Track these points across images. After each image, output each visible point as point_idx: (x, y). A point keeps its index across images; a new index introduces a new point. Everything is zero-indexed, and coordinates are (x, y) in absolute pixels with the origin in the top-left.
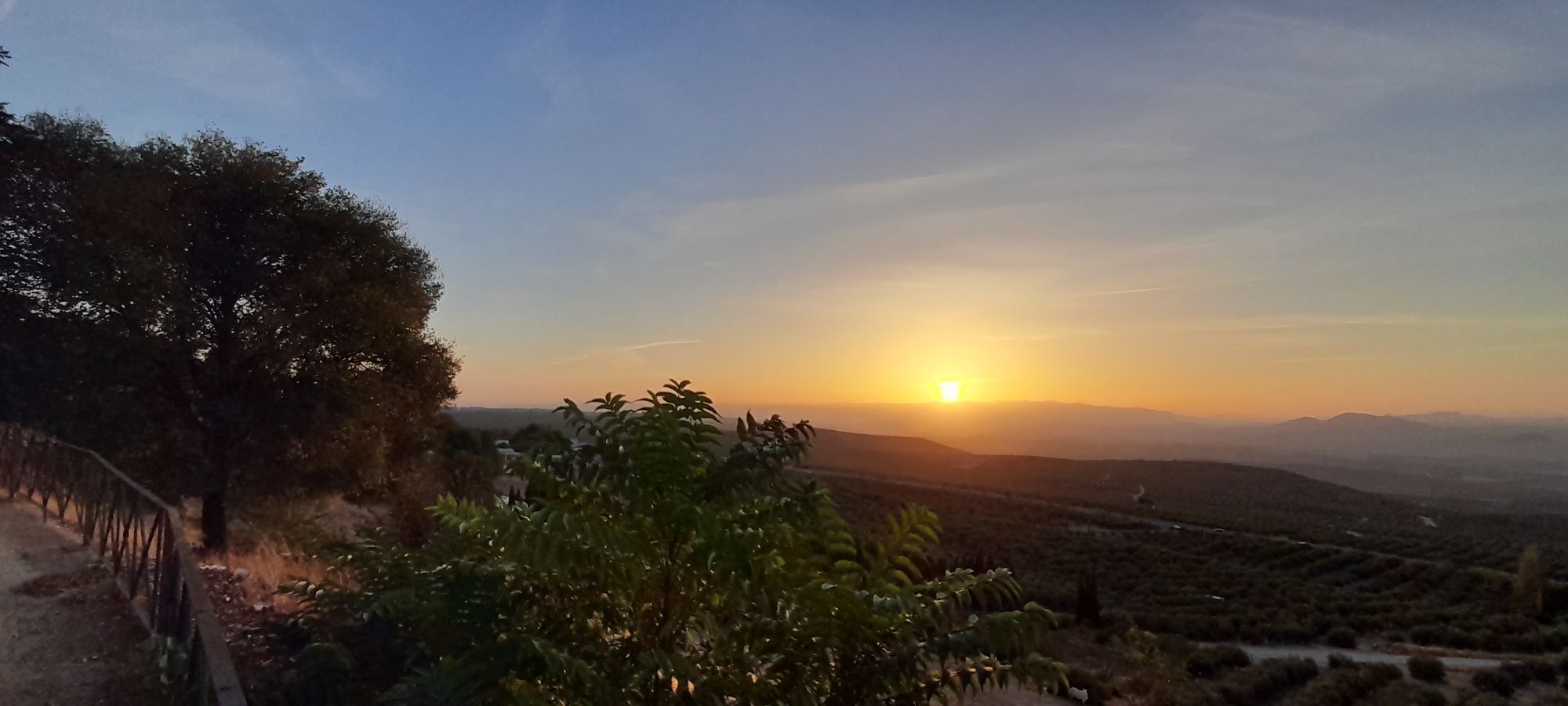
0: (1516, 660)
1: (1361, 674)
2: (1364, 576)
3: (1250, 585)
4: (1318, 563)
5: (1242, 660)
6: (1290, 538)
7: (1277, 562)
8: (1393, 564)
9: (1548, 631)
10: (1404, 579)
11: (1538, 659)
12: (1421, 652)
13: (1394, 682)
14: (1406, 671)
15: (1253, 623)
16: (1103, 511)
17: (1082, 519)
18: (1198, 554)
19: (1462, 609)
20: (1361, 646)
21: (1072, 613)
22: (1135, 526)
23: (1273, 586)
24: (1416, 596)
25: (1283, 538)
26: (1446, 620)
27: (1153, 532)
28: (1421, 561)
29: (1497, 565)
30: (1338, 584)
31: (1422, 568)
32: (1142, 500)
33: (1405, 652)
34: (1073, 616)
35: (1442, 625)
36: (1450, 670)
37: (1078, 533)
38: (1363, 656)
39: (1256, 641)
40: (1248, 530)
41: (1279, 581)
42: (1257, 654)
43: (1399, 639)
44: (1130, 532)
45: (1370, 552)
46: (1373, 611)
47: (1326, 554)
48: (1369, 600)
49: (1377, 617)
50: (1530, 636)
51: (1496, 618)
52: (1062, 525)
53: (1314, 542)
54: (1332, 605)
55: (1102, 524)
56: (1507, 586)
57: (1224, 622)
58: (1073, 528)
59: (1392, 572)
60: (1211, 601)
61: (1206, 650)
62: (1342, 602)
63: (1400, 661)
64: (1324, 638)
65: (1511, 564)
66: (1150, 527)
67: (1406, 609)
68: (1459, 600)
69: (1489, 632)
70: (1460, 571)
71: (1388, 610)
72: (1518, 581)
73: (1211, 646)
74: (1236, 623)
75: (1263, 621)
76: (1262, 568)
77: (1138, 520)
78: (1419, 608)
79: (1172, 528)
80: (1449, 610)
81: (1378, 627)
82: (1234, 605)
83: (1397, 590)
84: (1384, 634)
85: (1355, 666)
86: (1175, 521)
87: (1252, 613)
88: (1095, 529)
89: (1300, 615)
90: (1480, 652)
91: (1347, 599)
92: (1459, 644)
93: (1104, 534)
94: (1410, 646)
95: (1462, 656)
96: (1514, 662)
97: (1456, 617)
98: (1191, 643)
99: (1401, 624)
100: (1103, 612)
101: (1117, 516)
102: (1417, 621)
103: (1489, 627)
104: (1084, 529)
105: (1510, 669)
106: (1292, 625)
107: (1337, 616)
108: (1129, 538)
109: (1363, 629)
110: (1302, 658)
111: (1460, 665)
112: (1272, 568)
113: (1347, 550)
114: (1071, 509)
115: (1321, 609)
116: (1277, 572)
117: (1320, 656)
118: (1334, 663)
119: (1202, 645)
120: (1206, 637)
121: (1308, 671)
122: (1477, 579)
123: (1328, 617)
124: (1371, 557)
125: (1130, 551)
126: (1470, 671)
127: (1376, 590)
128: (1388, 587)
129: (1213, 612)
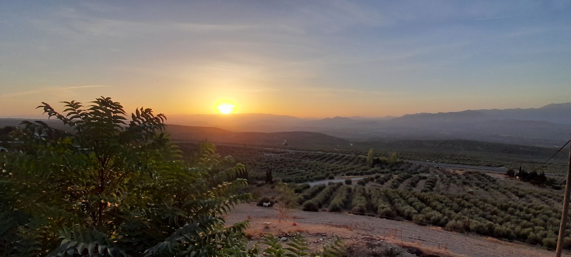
0: (366, 177)
1: (335, 185)
2: (337, 160)
3: (312, 166)
4: (328, 158)
5: (308, 187)
6: (322, 152)
7: (319, 159)
8: (343, 156)
9: (373, 169)
10: (346, 160)
11: (370, 176)
12: (348, 178)
13: (341, 186)
14: (344, 183)
15: (312, 176)
16: (274, 149)
17: (268, 152)
18: (299, 159)
19: (356, 166)
20: (335, 179)
21: (265, 181)
22: (283, 152)
23: (317, 165)
24: (347, 164)
25: (320, 152)
26: (353, 169)
27: (288, 153)
28: (349, 155)
29: (364, 154)
30: (332, 163)
31: (349, 157)
32: (285, 144)
33: (344, 178)
34: (265, 182)
35: (352, 170)
36: (353, 181)
37: (267, 156)
38: (336, 181)
39: (312, 181)
40: (312, 151)
41: (318, 164)
42: (312, 184)
43: (343, 175)
44: (282, 154)
45: (339, 154)
46: (338, 169)
47: (330, 155)
48: (338, 166)
49: (339, 170)
50: (369, 171)
51: (363, 168)
52: (262, 154)
53: (327, 152)
54: (330, 169)
55: (273, 153)
56: (365, 160)
57: (305, 177)
58: (265, 155)
59: (343, 158)
60: (302, 172)
61: (300, 186)
62: (332, 168)
63: (343, 181)
64: (328, 178)
65: (366, 154)
66: (287, 152)
67: (345, 167)
68: (356, 164)
69: (361, 171)
70: (357, 157)
71: (342, 168)
72: (368, 158)
73: (301, 184)
74: (308, 177)
75: (314, 175)
76: (315, 161)
77: (284, 150)
78: (348, 167)
79: (293, 152)
80: (354, 167)
81: (339, 173)
82: (308, 172)
83: (344, 163)
84: (341, 174)
85: (333, 184)
86: (294, 150)
87: (312, 173)
88: (272, 154)
89: (323, 172)
90: (360, 176)
91: (333, 167)
92: (356, 174)
93: (274, 156)
94: (346, 177)
95: (355, 178)
96: (366, 178)
97: (355, 168)
98: (296, 184)
99: (344, 171)
100: (273, 180)
101: (278, 150)
102: (348, 170)
103: (361, 170)
104: (268, 155)
105: (365, 179)
106: (321, 175)
107: (331, 172)
108: (281, 156)
109: (335, 174)
110: (323, 184)
111: (355, 179)
112: (317, 161)
113: (334, 154)
114: (265, 149)
115: (327, 170)
116: (318, 162)
117: (326, 182)
118: (329, 184)
119: (299, 184)
120: (300, 182)
121: (324, 187)
122: (360, 158)
123: (329, 172)
124: (339, 155)
125: (281, 160)
126: (357, 180)
127: (339, 164)
128: (342, 163)
129: (302, 175)
